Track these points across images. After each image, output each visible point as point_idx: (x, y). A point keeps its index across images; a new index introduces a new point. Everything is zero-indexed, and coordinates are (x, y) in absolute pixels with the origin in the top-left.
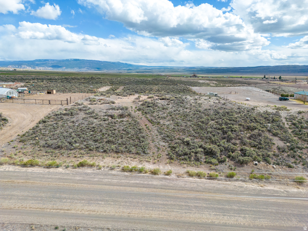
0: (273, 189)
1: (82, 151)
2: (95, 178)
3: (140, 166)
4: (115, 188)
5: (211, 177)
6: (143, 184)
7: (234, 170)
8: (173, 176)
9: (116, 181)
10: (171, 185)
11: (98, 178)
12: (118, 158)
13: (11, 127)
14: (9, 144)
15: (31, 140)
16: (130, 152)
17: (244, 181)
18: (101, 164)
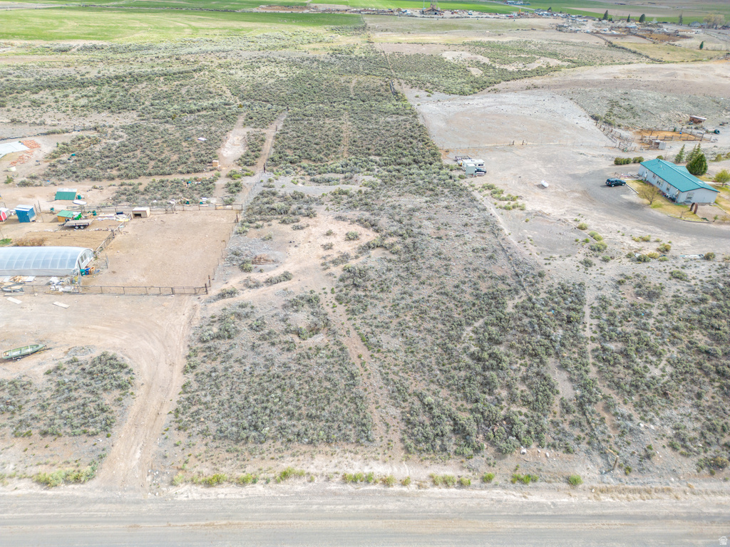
0: (538, 500)
1: (278, 445)
2: (312, 504)
3: (367, 470)
4: (344, 523)
5: (461, 484)
6: (376, 511)
7: (493, 466)
8: (412, 488)
9: (340, 507)
10: (412, 508)
11: (316, 504)
12: (332, 455)
13: (145, 386)
14: (166, 438)
15: (193, 422)
16: (346, 438)
17: (504, 488)
18: (312, 470)
